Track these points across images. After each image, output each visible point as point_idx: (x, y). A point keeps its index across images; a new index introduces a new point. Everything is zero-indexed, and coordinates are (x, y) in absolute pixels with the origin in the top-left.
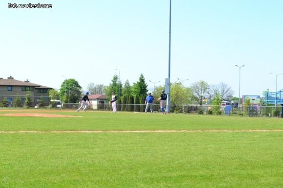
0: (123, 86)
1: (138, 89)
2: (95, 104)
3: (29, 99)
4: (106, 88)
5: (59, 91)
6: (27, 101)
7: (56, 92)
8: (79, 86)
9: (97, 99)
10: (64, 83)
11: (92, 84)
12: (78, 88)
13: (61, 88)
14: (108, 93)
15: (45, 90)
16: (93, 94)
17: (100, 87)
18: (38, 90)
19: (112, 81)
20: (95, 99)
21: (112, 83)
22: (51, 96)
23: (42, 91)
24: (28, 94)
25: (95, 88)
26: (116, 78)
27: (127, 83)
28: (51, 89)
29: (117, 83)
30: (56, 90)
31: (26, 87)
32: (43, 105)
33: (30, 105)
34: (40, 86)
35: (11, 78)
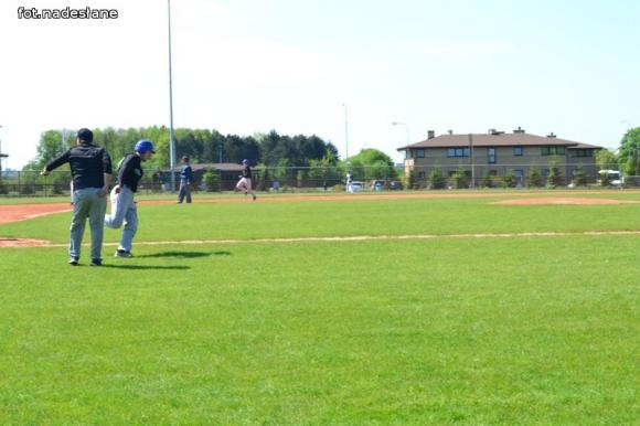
3: (555, 170)
5: (617, 152)
6: (551, 174)
7: (612, 154)
10: (626, 136)
13: (620, 145)
15: (587, 152)
22: (600, 163)
23: (582, 153)
24: (553, 162)
28: (600, 149)
30: (610, 151)
31: (549, 146)
32: (584, 182)
33: (559, 182)
34: (576, 144)
35: (520, 131)
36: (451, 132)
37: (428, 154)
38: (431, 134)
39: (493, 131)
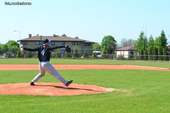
0: (148, 40)
1: (160, 42)
2: (126, 54)
3: (76, 51)
4: (135, 42)
5: (101, 44)
7: (99, 45)
8: (115, 41)
9: (128, 50)
10: (104, 39)
11: (124, 39)
12: (114, 42)
13: (102, 42)
14: (137, 45)
15: (89, 44)
16: (125, 46)
17: (130, 41)
18: (85, 44)
19: (140, 36)
20: (126, 51)
21: (139, 38)
22: (94, 48)
23: (87, 44)
25: (126, 42)
26: (142, 34)
27: (151, 38)
28: (94, 43)
29: (143, 37)
30: (98, 44)
31: (75, 42)
32: (87, 56)
34: (85, 41)
35: (64, 36)
36: (38, 35)
37: (28, 43)
38: (30, 35)
39: (54, 35)
